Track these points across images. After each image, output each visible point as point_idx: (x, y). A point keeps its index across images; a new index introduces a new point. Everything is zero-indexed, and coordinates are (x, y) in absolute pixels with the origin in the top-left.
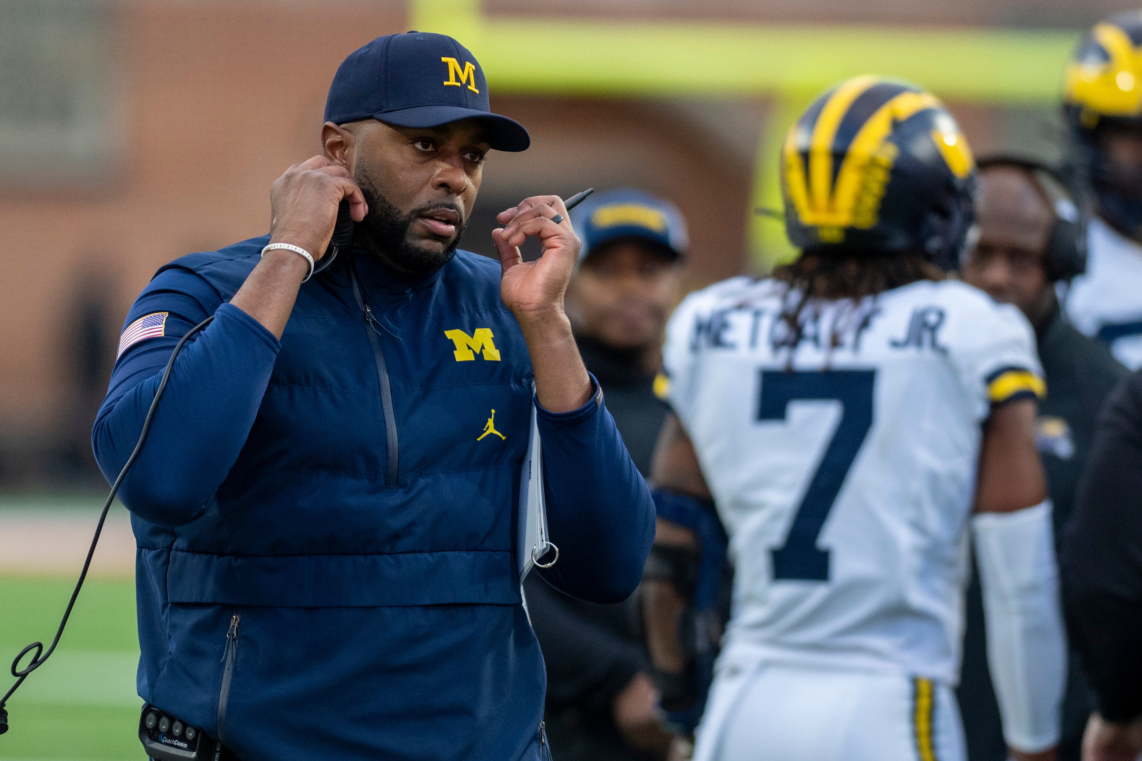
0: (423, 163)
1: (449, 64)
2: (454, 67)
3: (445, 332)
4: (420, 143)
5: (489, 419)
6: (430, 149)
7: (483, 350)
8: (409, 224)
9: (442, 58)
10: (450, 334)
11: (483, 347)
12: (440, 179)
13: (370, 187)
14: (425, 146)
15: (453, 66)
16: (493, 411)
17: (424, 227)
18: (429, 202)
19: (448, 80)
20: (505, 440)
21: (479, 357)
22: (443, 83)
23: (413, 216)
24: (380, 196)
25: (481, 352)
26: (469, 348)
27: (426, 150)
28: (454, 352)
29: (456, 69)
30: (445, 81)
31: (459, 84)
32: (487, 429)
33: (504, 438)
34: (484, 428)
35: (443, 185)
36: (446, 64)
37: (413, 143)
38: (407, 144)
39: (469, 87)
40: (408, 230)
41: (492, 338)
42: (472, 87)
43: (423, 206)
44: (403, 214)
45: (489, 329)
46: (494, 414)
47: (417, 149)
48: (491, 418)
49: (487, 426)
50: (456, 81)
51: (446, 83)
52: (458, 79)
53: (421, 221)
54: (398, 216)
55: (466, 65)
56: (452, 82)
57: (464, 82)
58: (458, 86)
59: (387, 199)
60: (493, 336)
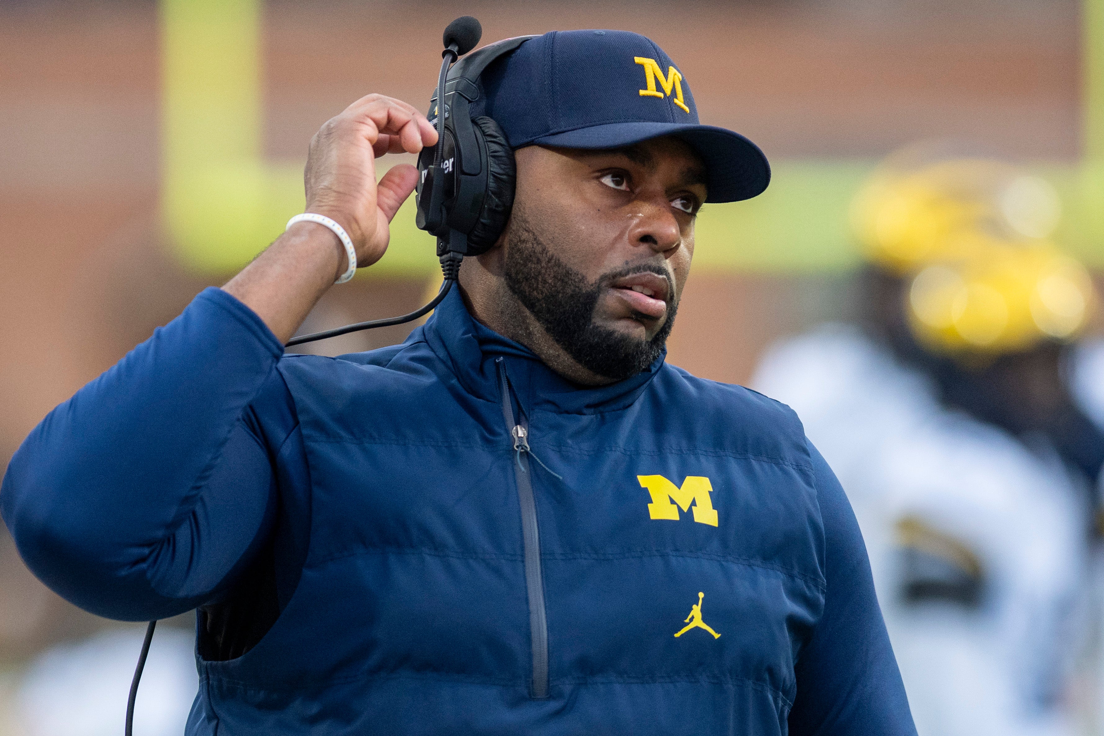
0: (616, 207)
1: (645, 66)
2: (653, 72)
3: (639, 477)
4: (610, 176)
5: (694, 606)
6: (623, 187)
7: (693, 507)
8: (599, 295)
9: (635, 58)
10: (644, 481)
11: (694, 503)
12: (639, 230)
13: (535, 245)
14: (618, 183)
15: (652, 69)
16: (701, 595)
17: (622, 301)
18: (627, 263)
19: (646, 88)
20: (718, 638)
21: (687, 516)
22: (638, 92)
23: (604, 284)
24: (552, 257)
25: (690, 510)
26: (673, 502)
27: (619, 188)
28: (649, 505)
29: (656, 74)
30: (641, 89)
31: (661, 95)
32: (691, 620)
33: (717, 636)
34: (686, 619)
35: (646, 239)
36: (641, 67)
37: (598, 178)
38: (588, 179)
39: (676, 101)
40: (597, 307)
41: (710, 492)
42: (679, 101)
43: (618, 270)
44: (588, 282)
45: (707, 479)
46: (703, 599)
47: (606, 186)
48: (697, 605)
49: (690, 616)
50: (657, 90)
51: (642, 92)
52: (659, 87)
53: (617, 293)
54: (581, 284)
55: (670, 70)
56: (651, 91)
57: (668, 92)
58: (660, 98)
59: (564, 260)
60: (712, 490)
